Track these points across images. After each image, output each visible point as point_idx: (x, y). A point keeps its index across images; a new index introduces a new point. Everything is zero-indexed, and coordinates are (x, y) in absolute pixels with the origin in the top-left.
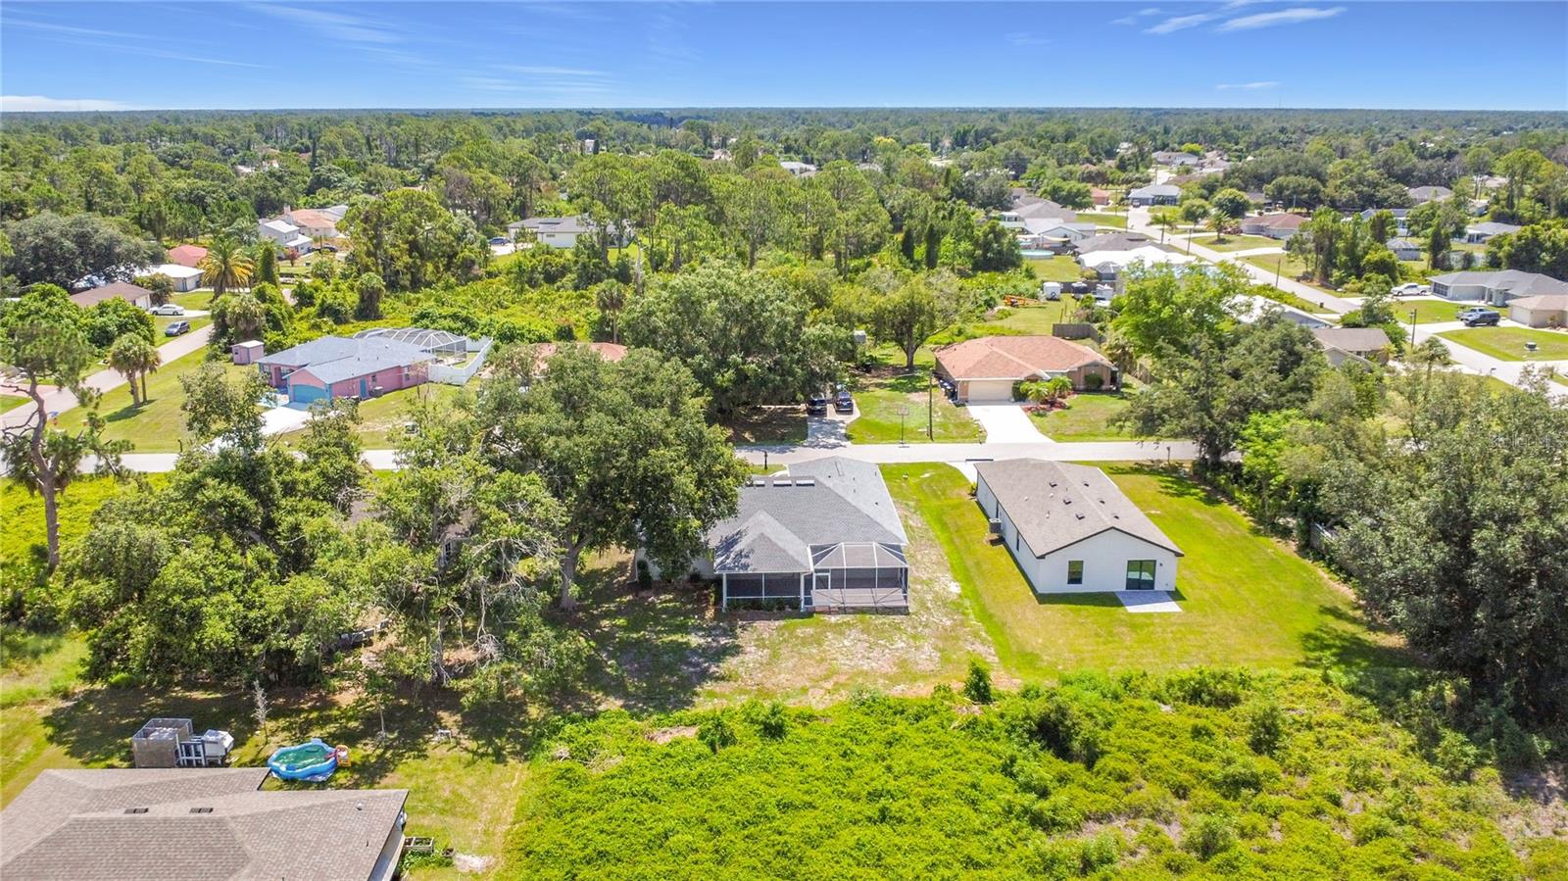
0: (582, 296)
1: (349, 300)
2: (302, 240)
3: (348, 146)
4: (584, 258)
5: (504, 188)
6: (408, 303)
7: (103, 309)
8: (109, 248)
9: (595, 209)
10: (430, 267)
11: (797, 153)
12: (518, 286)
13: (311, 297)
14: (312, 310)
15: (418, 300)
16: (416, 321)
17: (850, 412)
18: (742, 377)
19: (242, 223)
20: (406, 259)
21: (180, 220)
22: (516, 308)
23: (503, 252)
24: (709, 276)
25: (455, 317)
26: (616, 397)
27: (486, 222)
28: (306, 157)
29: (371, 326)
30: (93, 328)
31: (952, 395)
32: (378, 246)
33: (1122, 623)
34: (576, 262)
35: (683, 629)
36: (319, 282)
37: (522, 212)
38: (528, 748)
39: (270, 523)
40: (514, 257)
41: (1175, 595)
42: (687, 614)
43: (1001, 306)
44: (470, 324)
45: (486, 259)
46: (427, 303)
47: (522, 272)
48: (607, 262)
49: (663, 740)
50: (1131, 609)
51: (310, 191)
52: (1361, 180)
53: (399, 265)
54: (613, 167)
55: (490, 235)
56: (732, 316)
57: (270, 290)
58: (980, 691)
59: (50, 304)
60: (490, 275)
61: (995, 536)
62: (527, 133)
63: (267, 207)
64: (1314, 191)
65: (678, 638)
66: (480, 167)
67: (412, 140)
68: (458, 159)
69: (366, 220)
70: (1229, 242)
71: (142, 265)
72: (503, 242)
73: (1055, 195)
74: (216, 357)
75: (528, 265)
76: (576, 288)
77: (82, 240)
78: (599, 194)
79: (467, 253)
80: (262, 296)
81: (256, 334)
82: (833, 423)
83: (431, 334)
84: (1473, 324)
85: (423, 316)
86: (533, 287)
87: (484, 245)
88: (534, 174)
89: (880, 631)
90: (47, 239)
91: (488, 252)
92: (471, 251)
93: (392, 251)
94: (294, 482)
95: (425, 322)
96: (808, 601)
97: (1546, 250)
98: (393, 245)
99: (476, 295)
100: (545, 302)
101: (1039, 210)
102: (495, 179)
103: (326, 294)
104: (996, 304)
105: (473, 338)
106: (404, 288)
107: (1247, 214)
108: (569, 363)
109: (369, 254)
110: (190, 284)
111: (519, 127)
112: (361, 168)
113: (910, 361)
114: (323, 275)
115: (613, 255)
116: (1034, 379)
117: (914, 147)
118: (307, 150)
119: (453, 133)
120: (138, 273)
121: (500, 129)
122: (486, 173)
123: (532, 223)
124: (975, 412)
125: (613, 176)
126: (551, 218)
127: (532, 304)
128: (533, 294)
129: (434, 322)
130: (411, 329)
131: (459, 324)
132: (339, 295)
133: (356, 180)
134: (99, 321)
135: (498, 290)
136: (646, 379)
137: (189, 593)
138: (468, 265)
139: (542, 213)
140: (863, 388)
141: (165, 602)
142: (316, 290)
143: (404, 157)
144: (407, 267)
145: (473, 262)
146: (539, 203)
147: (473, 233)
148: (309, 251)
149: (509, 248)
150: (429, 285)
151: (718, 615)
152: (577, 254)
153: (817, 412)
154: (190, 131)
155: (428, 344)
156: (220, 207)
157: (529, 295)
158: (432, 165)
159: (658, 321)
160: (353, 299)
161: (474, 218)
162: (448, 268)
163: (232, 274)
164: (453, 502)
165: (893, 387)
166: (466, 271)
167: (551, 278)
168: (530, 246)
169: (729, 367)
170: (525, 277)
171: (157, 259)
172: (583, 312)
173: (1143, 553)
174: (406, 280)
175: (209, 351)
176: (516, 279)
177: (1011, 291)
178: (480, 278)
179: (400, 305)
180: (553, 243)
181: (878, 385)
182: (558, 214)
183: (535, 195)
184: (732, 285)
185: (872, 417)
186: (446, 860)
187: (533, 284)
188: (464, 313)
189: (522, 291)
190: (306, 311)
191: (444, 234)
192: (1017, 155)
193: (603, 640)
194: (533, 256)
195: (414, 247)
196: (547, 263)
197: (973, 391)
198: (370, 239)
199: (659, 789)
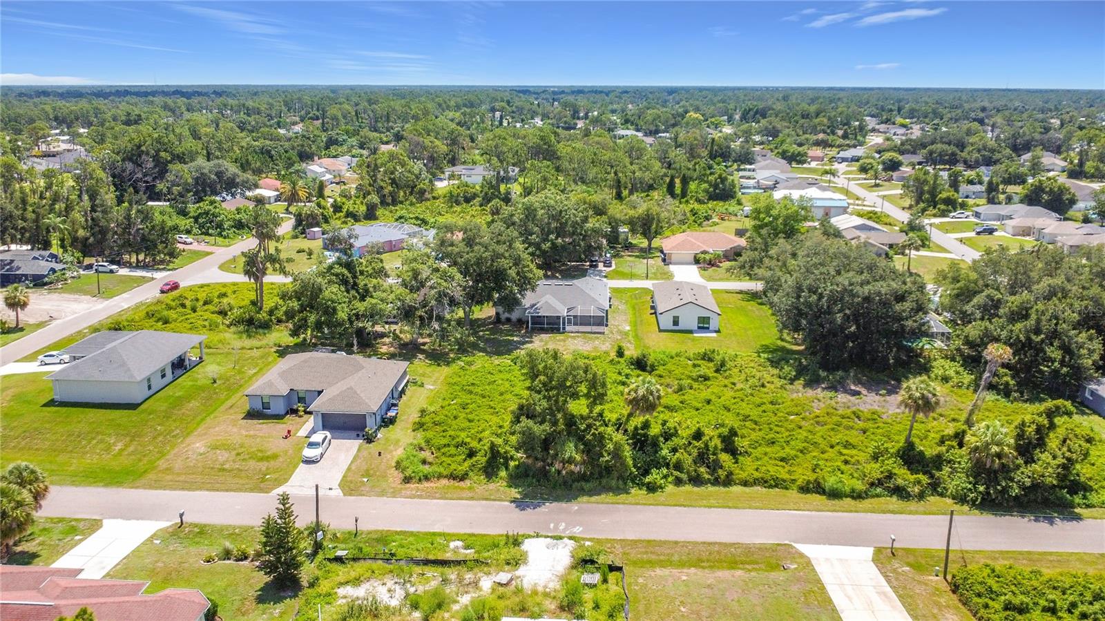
0: (484, 210)
1: (361, 209)
2: (328, 176)
3: (345, 117)
4: (486, 189)
5: (442, 147)
6: (391, 212)
7: (238, 211)
8: (233, 180)
9: (493, 162)
10: (402, 193)
11: (632, 124)
12: (450, 204)
13: (341, 207)
14: (342, 214)
15: (397, 210)
16: (397, 220)
17: (611, 266)
18: (554, 246)
19: (296, 167)
20: (390, 188)
21: (258, 164)
22: (448, 215)
23: (442, 186)
24: (541, 197)
25: (417, 218)
26: (486, 239)
27: (431, 168)
28: (318, 123)
29: (372, 222)
30: (235, 220)
31: (664, 260)
32: (375, 181)
33: (689, 339)
34: (481, 191)
35: (512, 335)
36: (344, 200)
37: (453, 162)
38: (448, 364)
39: (355, 284)
40: (448, 188)
41: (718, 331)
42: (514, 331)
43: (716, 219)
44: (424, 222)
45: (432, 189)
46: (401, 210)
47: (452, 196)
48: (500, 192)
49: (497, 362)
50: (695, 335)
51: (327, 148)
52: (985, 148)
53: (386, 191)
54: (505, 139)
55: (434, 175)
56: (553, 217)
57: (323, 203)
58: (620, 354)
59: (215, 207)
60: (434, 198)
61: (653, 311)
62: (458, 108)
63: (305, 156)
64: (953, 154)
65: (509, 338)
66: (429, 135)
67: (385, 113)
68: (416, 130)
69: (368, 166)
70: (881, 186)
71: (249, 189)
72: (441, 180)
73: (784, 155)
74: (296, 237)
75: (455, 193)
76: (481, 206)
77: (219, 174)
78: (495, 153)
79: (422, 185)
80: (319, 205)
81: (318, 225)
82: (601, 271)
83: (406, 226)
84: (978, 233)
85: (401, 218)
86: (457, 205)
87: (431, 181)
88: (460, 139)
89: (591, 339)
90: (202, 174)
91: (433, 185)
92: (424, 184)
93: (382, 184)
94: (363, 271)
95: (403, 220)
96: (564, 328)
97: (1046, 193)
98: (382, 180)
99: (427, 208)
100: (464, 212)
101: (767, 165)
102: (437, 142)
103: (349, 206)
104: (711, 218)
105: (426, 229)
106: (388, 204)
107: (901, 168)
108: (468, 227)
109: (370, 185)
110: (272, 200)
111: (452, 103)
112: (356, 133)
113: (650, 244)
114: (345, 195)
115: (503, 188)
116: (704, 252)
117: (713, 120)
118: (317, 119)
119: (411, 110)
120: (249, 194)
121: (440, 105)
122: (432, 139)
123: (458, 169)
124: (672, 267)
125: (503, 144)
126: (470, 166)
127: (457, 213)
128: (458, 209)
129: (406, 220)
130: (395, 224)
131: (419, 222)
132: (356, 206)
133: (353, 141)
134: (238, 217)
135: (439, 206)
136: (499, 235)
137: (333, 302)
138: (422, 192)
139: (464, 163)
140: (622, 256)
141: (326, 304)
142: (343, 204)
143: (380, 125)
144: (390, 193)
145: (425, 191)
146: (463, 156)
147: (424, 174)
148: (332, 183)
149: (445, 183)
150: (401, 203)
151: (526, 332)
152: (482, 187)
153: (594, 266)
154: (244, 105)
155: (404, 231)
156: (280, 156)
157: (455, 209)
158: (399, 132)
159: (516, 219)
160: (363, 209)
161: (425, 165)
162: (411, 193)
163: (298, 195)
164: (424, 277)
165: (637, 257)
166: (421, 196)
167: (467, 200)
168: (456, 182)
169: (548, 241)
170: (453, 199)
171: (256, 186)
172: (483, 218)
173: (705, 314)
174: (389, 200)
175: (293, 233)
176: (449, 200)
177: (724, 211)
178: (429, 200)
179: (387, 213)
180: (469, 180)
181: (629, 256)
182: (474, 163)
183: (461, 152)
184: (552, 202)
185: (620, 269)
186: (422, 385)
187: (458, 203)
188: (422, 217)
189: (452, 207)
190: (338, 215)
191: (409, 175)
192: (774, 128)
193: (479, 338)
194: (458, 188)
195: (393, 182)
196: (466, 192)
197: (674, 258)
198: (371, 177)
199: (494, 372)
